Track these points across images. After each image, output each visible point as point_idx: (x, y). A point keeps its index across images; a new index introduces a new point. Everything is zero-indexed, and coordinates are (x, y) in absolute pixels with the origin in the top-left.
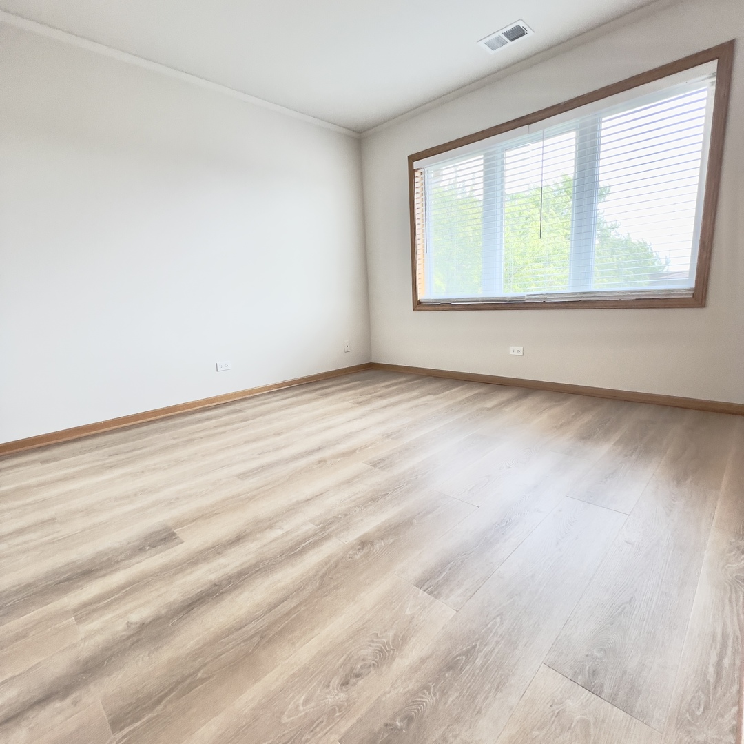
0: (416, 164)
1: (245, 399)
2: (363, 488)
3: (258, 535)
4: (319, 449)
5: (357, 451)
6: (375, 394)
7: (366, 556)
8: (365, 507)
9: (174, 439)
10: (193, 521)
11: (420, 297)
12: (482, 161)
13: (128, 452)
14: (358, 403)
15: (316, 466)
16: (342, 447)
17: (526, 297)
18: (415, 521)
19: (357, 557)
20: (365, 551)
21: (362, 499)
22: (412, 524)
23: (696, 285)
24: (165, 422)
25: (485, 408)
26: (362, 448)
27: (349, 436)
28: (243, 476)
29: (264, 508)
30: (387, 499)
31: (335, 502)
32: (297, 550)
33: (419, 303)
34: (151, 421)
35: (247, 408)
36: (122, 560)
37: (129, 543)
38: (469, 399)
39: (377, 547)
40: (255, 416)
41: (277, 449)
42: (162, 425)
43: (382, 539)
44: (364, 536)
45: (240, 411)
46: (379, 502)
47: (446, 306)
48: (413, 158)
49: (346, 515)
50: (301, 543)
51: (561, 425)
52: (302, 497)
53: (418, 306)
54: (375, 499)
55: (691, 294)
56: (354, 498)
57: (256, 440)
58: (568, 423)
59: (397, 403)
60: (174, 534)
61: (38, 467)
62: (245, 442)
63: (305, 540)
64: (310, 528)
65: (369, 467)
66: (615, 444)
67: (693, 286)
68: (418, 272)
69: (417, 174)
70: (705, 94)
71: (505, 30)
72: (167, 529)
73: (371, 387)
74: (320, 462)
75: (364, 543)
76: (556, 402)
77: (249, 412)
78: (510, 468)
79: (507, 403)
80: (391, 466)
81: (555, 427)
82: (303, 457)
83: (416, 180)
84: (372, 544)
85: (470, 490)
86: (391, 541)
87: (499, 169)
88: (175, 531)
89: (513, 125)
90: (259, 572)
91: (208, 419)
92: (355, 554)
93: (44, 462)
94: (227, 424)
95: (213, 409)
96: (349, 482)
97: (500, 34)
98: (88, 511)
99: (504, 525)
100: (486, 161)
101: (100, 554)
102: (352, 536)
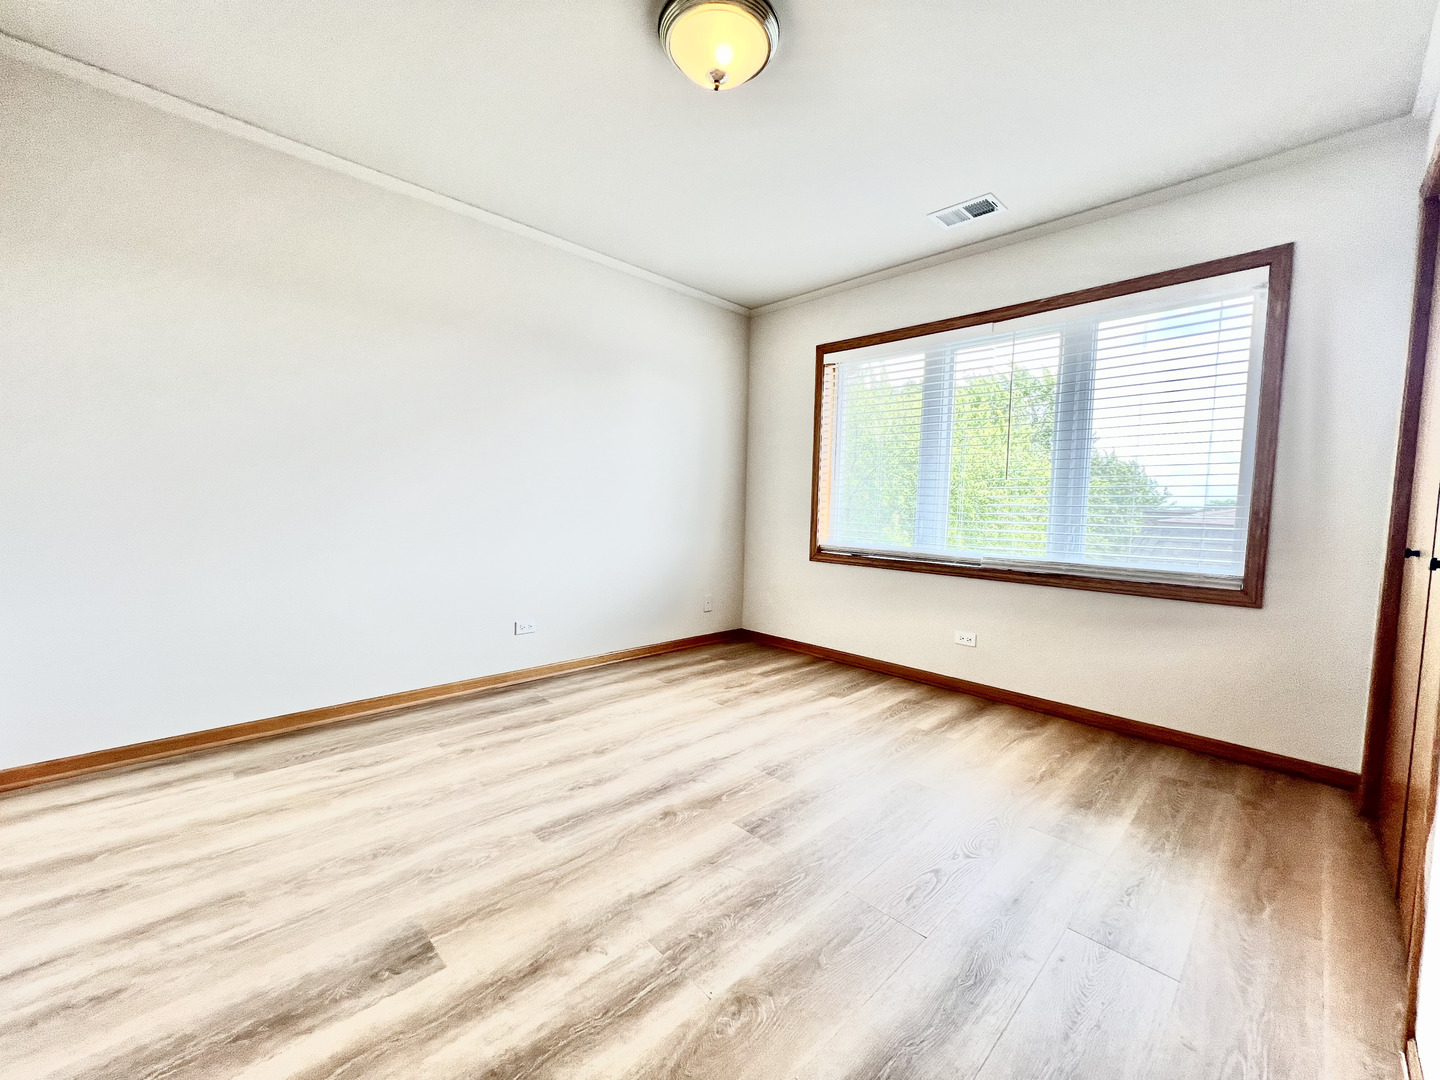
0: (828, 358)
1: (551, 679)
2: (734, 877)
3: (568, 964)
4: (664, 789)
5: (724, 798)
6: (747, 688)
7: (747, 1030)
8: (741, 919)
9: (441, 745)
10: (463, 921)
11: (822, 541)
12: (922, 364)
13: (371, 765)
14: (723, 703)
15: (660, 823)
16: (700, 789)
17: (982, 561)
18: (823, 960)
19: (731, 1031)
20: (744, 1019)
21: (734, 900)
22: (819, 965)
23: (1247, 574)
24: (429, 711)
25: (919, 731)
26: (732, 792)
27: (711, 765)
28: (545, 833)
29: (577, 904)
30: (777, 903)
31: (691, 902)
32: (630, 1006)
33: (820, 549)
34: (408, 708)
35: (556, 696)
36: (342, 998)
37: (356, 960)
38: (893, 711)
39: (763, 1009)
40: (567, 713)
41: (598, 782)
42: (425, 718)
43: (771, 994)
44: (741, 983)
45: (543, 700)
46: (762, 911)
47: (857, 559)
48: (822, 350)
49: (710, 934)
50: (637, 990)
51: (1042, 777)
52: (637, 888)
53: (818, 554)
54: (757, 902)
55: (1238, 586)
56: (721, 897)
57: (568, 759)
58: (1052, 773)
59: (783, 708)
60: (429, 947)
61: (229, 782)
62: (551, 764)
63: (643, 982)
64: (649, 957)
65: (744, 833)
66: (1133, 822)
67: (1241, 573)
68: (821, 506)
69: (827, 370)
70: (1249, 309)
71: (967, 204)
72: (420, 935)
73: (743, 672)
74: (666, 814)
75: (742, 1000)
76: (1028, 728)
77: (556, 705)
78: (968, 857)
79: (951, 723)
80: (779, 834)
81: (1031, 780)
82: (639, 802)
83: (826, 378)
84: (755, 1002)
85: (909, 899)
86: (787, 1000)
87: (947, 377)
88: (432, 941)
89: (971, 320)
90: (568, 1049)
91: (494, 712)
92: (727, 1025)
93: (241, 772)
94: (521, 725)
95: (502, 692)
96: (712, 862)
97: (961, 208)
98: (298, 882)
99: (971, 982)
100: (928, 364)
101: (307, 980)
102: (720, 982)
